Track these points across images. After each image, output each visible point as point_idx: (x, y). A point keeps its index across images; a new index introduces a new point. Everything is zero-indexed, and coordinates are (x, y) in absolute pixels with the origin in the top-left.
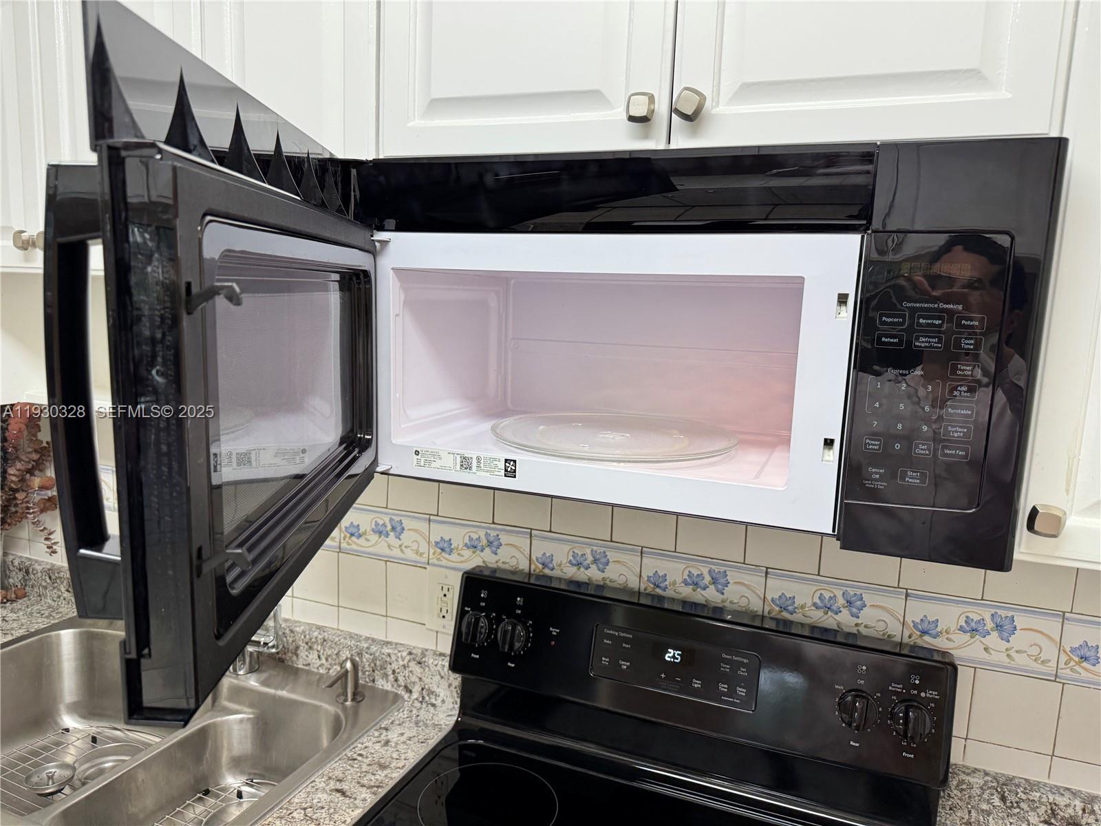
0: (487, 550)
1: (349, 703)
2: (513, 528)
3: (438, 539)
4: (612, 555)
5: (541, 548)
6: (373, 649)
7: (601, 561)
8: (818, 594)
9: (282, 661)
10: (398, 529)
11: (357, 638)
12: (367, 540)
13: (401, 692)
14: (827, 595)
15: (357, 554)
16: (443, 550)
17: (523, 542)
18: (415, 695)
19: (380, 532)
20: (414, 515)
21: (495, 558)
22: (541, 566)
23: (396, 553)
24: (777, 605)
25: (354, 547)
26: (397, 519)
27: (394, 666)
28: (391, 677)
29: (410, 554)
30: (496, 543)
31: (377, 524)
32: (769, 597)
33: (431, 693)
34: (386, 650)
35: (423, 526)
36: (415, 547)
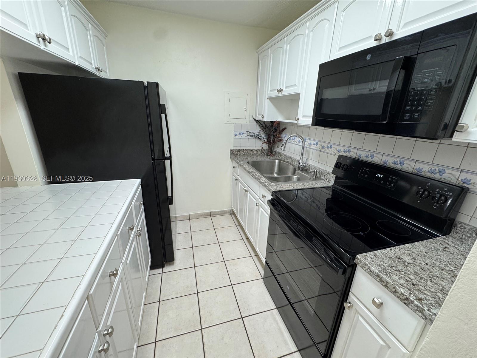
0: (348, 152)
1: (314, 178)
2: (354, 148)
3: (338, 150)
4: (375, 155)
5: (359, 153)
6: (322, 170)
7: (372, 157)
8: (430, 168)
9: (307, 171)
10: (331, 147)
11: (320, 168)
12: (342, 153)
13: (325, 179)
14: (433, 169)
15: (323, 152)
16: (339, 152)
17: (356, 151)
18: (327, 180)
19: (328, 148)
20: (334, 144)
21: (349, 154)
22: (358, 157)
23: (330, 152)
24: (417, 170)
25: (323, 150)
26: (331, 145)
27: (325, 174)
28: (324, 176)
29: (333, 153)
30: (349, 151)
31: (345, 150)
32: (415, 168)
33: (330, 180)
34: (324, 171)
35: (336, 147)
36: (333, 151)
